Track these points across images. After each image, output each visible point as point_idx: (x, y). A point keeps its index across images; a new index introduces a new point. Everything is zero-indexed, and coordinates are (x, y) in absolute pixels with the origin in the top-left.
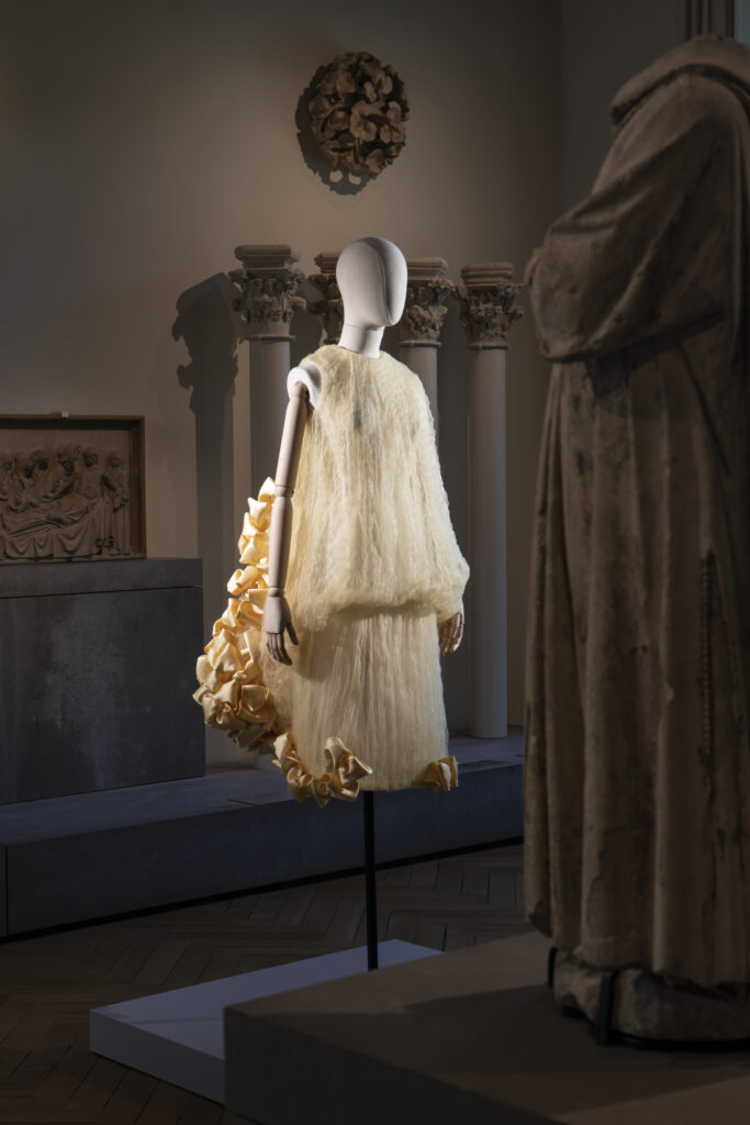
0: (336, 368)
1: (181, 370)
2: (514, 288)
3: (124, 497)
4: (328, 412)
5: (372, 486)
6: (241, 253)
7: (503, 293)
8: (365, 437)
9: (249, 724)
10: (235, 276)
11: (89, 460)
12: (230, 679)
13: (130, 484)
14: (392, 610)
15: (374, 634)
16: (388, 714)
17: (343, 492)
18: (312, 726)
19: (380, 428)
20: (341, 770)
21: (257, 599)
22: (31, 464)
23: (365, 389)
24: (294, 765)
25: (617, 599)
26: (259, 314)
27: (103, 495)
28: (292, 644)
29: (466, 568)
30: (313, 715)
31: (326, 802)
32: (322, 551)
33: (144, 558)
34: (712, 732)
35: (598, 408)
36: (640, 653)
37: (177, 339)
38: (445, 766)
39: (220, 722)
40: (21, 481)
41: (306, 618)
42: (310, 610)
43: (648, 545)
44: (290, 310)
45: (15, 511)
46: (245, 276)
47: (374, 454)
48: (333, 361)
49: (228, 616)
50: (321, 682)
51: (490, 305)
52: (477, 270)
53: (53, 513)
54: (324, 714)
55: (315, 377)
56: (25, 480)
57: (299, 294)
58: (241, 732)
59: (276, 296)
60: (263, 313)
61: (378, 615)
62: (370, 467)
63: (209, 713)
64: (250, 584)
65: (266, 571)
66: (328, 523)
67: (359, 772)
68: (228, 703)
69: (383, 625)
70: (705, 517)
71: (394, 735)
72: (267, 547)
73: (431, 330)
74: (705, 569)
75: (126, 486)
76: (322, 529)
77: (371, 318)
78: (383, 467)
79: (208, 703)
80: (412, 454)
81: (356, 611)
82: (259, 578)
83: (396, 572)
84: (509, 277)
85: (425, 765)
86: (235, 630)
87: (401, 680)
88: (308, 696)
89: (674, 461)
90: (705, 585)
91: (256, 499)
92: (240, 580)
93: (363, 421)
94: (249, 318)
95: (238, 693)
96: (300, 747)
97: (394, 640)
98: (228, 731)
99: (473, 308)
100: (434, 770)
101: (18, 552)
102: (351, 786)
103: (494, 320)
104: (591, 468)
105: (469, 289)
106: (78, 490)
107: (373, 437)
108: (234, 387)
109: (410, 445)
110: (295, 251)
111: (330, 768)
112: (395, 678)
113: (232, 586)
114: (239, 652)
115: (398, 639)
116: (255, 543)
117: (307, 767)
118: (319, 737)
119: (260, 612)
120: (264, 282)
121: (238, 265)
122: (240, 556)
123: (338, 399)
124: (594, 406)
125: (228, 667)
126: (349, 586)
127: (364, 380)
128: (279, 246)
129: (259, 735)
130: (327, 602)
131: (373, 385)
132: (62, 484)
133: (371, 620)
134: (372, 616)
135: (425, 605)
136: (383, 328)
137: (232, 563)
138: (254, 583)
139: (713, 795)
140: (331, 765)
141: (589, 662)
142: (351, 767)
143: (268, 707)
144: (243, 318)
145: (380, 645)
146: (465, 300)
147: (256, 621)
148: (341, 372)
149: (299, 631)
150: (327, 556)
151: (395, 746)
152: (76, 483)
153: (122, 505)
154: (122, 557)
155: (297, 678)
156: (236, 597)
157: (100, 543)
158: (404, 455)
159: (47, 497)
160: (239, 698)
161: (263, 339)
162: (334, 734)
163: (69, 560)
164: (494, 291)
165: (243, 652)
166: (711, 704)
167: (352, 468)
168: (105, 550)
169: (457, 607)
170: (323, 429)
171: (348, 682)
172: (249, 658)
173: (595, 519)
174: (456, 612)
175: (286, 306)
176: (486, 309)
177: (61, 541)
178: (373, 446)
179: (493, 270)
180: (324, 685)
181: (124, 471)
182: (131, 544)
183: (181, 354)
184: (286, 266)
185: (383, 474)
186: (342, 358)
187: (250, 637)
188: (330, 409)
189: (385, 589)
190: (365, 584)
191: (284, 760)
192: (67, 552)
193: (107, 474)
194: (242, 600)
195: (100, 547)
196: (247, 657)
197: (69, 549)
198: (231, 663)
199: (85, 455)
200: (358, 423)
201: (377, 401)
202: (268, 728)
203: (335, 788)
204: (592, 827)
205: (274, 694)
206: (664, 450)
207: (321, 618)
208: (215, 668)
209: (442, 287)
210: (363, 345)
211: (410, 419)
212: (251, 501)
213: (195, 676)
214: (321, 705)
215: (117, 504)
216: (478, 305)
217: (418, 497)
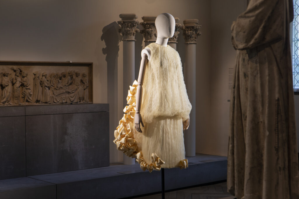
0: (155, 49)
1: (103, 49)
2: (198, 27)
3: (87, 86)
4: (153, 62)
5: (165, 83)
6: (121, 16)
7: (195, 28)
8: (163, 69)
9: (129, 149)
10: (119, 22)
11: (77, 75)
12: (124, 137)
13: (89, 82)
14: (170, 118)
15: (165, 125)
16: (169, 147)
17: (157, 84)
18: (148, 150)
19: (168, 66)
20: (156, 162)
21: (132, 114)
22: (61, 76)
23: (163, 55)
24: (142, 161)
25: (255, 109)
26: (126, 33)
27: (81, 85)
28: (142, 127)
29: (191, 106)
30: (148, 147)
31: (151, 171)
32: (151, 101)
33: (92, 103)
34: (278, 143)
35: (250, 62)
36: (260, 123)
37: (102, 40)
38: (184, 161)
39: (121, 149)
40: (58, 81)
41: (147, 119)
42: (147, 118)
43: (263, 96)
44: (135, 32)
45: (57, 89)
46: (122, 23)
47: (166, 74)
48: (154, 48)
49: (124, 119)
50: (150, 137)
51: (192, 31)
52: (188, 21)
53: (67, 90)
54: (151, 147)
55: (149, 52)
56: (59, 80)
57: (137, 28)
58: (127, 152)
59: (131, 28)
60: (127, 33)
61: (166, 119)
62: (165, 77)
63: (118, 146)
64: (130, 110)
65: (135, 106)
66: (153, 93)
67: (161, 163)
68: (124, 143)
69: (168, 122)
70: (277, 89)
71: (171, 153)
72: (136, 100)
73: (175, 38)
74: (277, 102)
75: (88, 82)
76: (151, 95)
77: (165, 36)
78: (168, 77)
79: (118, 144)
80: (176, 74)
81: (160, 118)
82: (133, 108)
83: (172, 107)
84: (197, 23)
85: (179, 161)
86: (125, 123)
87: (173, 137)
88: (147, 142)
89: (269, 75)
90: (277, 106)
91: (132, 86)
92: (127, 109)
93: (163, 64)
94: (123, 35)
95: (127, 141)
96: (144, 156)
97: (171, 126)
98: (124, 151)
99: (187, 32)
100: (181, 163)
101: (57, 101)
102: (159, 167)
103: (193, 36)
104: (248, 76)
105: (185, 26)
106: (74, 83)
107: (166, 69)
108: (118, 54)
109: (176, 71)
110: (137, 15)
111: (153, 162)
112: (171, 137)
113: (125, 110)
114: (127, 129)
115: (172, 126)
116: (132, 98)
117: (146, 161)
118: (150, 153)
119: (133, 118)
120: (128, 24)
121: (120, 19)
122: (127, 102)
123: (156, 58)
124: (249, 61)
125: (124, 133)
126: (158, 111)
127: (163, 53)
128: (132, 14)
129: (132, 152)
130: (153, 115)
131: (165, 54)
132: (70, 82)
133: (164, 120)
134: (165, 119)
135: (179, 116)
136: (168, 38)
137: (125, 104)
138: (131, 109)
139: (278, 158)
140: (153, 160)
141: (247, 125)
142: (159, 161)
143: (135, 144)
144: (121, 34)
145: (167, 127)
146: (184, 30)
147: (132, 120)
148: (157, 51)
149: (144, 123)
150: (152, 102)
151: (171, 156)
152: (74, 81)
153: (86, 88)
154: (86, 103)
155: (143, 136)
156: (126, 114)
157: (80, 99)
158: (174, 74)
159: (65, 85)
160: (127, 142)
161: (127, 41)
162: (154, 152)
163: (71, 104)
164: (193, 27)
165: (128, 129)
166: (278, 136)
167: (160, 78)
168: (81, 101)
169: (188, 117)
170: (151, 66)
171: (158, 137)
172: (130, 131)
173: (249, 89)
174: (188, 118)
175: (134, 31)
176: (191, 33)
177: (69, 98)
178: (166, 71)
179: (193, 21)
180: (151, 139)
181: (87, 79)
182: (89, 99)
183: (103, 45)
184: (134, 20)
185: (168, 79)
186: (157, 47)
187: (130, 125)
188: (154, 61)
189: (169, 112)
190: (163, 110)
191: (140, 159)
192: (71, 101)
193: (82, 79)
194: (127, 114)
195: (80, 100)
196: (129, 130)
197: (72, 100)
198: (124, 132)
199: (76, 74)
200: (161, 65)
201: (167, 59)
202: (135, 150)
203: (154, 167)
204: (247, 167)
205: (137, 141)
206: (267, 72)
207: (151, 120)
208: (120, 133)
209: (178, 26)
210: (163, 43)
211: (176, 64)
212: (130, 86)
213: (114, 136)
214: (150, 144)
215: (85, 88)
216: (188, 31)
217: (178, 86)
